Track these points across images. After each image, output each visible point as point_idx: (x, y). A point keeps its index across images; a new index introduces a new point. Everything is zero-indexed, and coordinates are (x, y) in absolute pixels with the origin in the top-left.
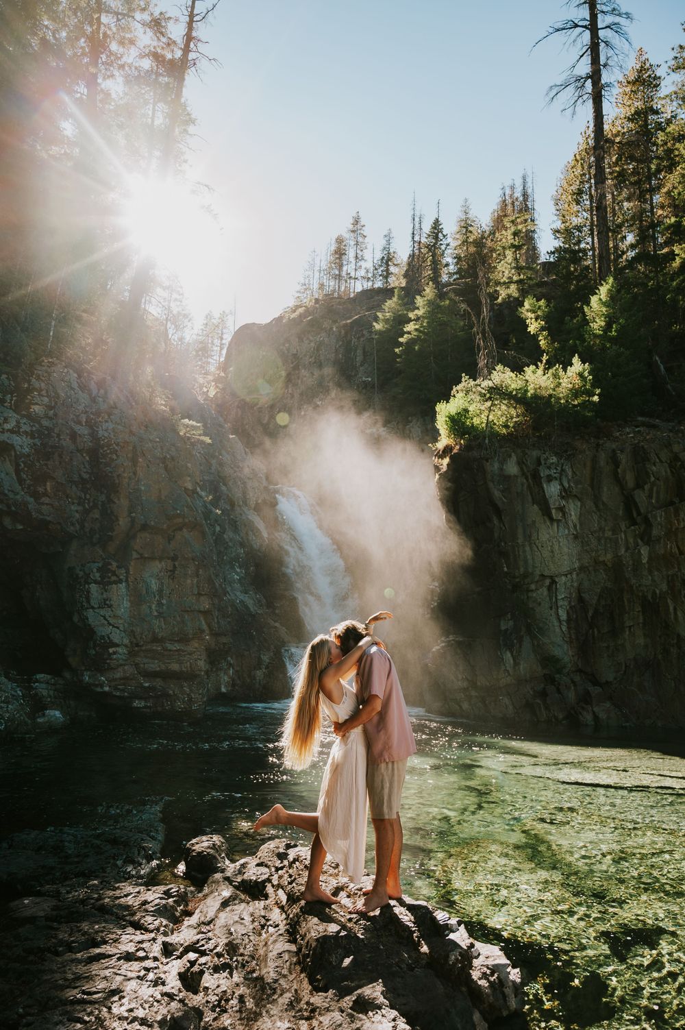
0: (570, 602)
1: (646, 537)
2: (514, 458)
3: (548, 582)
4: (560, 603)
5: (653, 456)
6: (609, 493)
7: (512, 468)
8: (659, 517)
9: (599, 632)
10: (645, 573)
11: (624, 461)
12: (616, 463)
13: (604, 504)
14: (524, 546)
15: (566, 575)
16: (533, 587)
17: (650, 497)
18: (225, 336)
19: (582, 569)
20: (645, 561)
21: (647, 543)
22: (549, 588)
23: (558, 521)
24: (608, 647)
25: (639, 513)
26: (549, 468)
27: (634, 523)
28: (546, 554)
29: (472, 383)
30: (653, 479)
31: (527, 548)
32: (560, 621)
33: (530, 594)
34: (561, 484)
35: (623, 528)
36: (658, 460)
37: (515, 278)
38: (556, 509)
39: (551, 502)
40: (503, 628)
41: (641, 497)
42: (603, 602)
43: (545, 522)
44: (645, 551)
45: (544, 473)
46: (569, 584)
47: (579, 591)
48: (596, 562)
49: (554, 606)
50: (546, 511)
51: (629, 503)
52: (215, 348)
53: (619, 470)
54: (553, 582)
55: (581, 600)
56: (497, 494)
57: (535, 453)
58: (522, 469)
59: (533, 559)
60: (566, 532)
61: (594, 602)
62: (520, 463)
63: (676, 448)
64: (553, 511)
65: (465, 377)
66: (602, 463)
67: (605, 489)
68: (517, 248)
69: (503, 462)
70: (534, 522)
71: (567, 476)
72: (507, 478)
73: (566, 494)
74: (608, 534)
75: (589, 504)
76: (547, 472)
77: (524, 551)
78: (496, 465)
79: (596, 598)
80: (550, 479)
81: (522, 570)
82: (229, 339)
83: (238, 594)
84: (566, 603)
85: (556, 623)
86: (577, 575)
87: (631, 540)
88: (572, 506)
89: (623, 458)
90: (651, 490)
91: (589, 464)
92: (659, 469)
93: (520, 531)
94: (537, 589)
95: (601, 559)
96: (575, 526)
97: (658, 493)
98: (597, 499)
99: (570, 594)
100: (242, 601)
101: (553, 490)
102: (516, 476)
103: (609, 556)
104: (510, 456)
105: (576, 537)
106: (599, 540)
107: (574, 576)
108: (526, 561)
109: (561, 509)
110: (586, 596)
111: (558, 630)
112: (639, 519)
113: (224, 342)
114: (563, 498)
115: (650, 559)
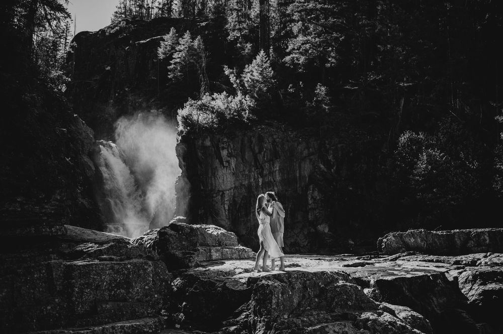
0: (230, 202)
1: (261, 175)
2: (209, 138)
3: (221, 193)
4: (226, 202)
5: (266, 139)
6: (248, 155)
7: (208, 143)
8: (267, 165)
9: (241, 214)
10: (260, 189)
11: (254, 141)
12: (251, 142)
13: (245, 159)
14: (211, 178)
15: (229, 190)
16: (215, 195)
17: (264, 157)
18: (68, 38)
19: (235, 187)
20: (260, 184)
21: (262, 177)
22: (222, 196)
23: (227, 167)
24: (244, 221)
25: (259, 164)
26: (223, 144)
27: (257, 168)
28: (221, 181)
29: (193, 102)
30: (265, 150)
31: (213, 179)
32: (225, 210)
33: (213, 198)
34: (228, 151)
35: (253, 170)
36: (267, 141)
37: (237, 27)
38: (226, 161)
39: (224, 158)
40: (200, 213)
41: (260, 157)
42: (243, 202)
43: (221, 167)
44: (260, 180)
45: (221, 145)
46: (229, 194)
47: (234, 197)
48: (241, 185)
49: (223, 204)
50: (221, 163)
51: (256, 160)
52: (61, 45)
53: (252, 145)
54: (223, 193)
55: (234, 201)
56: (200, 154)
57: (218, 137)
58: (212, 143)
59: (215, 183)
60: (230, 172)
61: (239, 202)
62: (211, 141)
63: (275, 137)
64: (224, 163)
65: (190, 99)
66: (246, 142)
67: (247, 153)
68: (238, 11)
69: (204, 140)
70: (216, 167)
71: (231, 147)
72: (204, 148)
73: (230, 155)
74: (247, 173)
75: (240, 159)
76: (222, 145)
77: (211, 180)
78: (200, 142)
79: (240, 200)
80: (223, 148)
81: (210, 188)
82: (71, 40)
83: (80, 199)
84: (228, 202)
85: (224, 211)
86: (233, 190)
87: (256, 175)
88: (232, 160)
89: (254, 140)
90: (264, 154)
91: (240, 142)
92: (267, 145)
93: (210, 171)
94: (216, 196)
95: (243, 183)
96: (233, 169)
97: (267, 155)
98: (243, 158)
99: (230, 198)
100: (82, 203)
101: (224, 153)
102: (209, 147)
103: (247, 182)
104: (207, 138)
105: (234, 174)
106: (243, 175)
107: (232, 191)
108: (212, 184)
109: (228, 162)
110: (236, 199)
111: (224, 214)
112: (259, 167)
113: (67, 41)
114: (228, 157)
115: (262, 183)
